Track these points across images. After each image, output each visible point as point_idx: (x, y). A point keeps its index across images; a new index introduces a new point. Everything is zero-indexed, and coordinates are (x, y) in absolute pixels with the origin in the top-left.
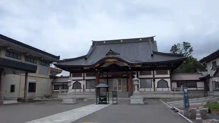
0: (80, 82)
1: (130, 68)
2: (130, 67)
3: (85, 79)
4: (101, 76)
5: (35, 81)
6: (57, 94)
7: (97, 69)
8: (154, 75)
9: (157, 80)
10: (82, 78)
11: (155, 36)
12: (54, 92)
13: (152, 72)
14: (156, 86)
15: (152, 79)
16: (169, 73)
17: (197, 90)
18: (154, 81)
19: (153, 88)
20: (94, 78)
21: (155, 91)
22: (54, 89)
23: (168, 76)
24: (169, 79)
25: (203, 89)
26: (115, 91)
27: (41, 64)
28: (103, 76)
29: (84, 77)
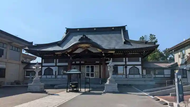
0: (52, 68)
1: (104, 55)
2: (104, 53)
3: (57, 65)
4: (74, 63)
5: (5, 66)
6: (28, 80)
7: (69, 55)
8: (126, 62)
9: (129, 67)
10: (54, 64)
11: (126, 26)
12: (26, 78)
13: (124, 59)
14: (128, 73)
15: (124, 66)
16: (140, 60)
17: (164, 77)
18: (126, 67)
19: (125, 75)
20: (67, 64)
21: (126, 77)
22: (26, 76)
23: (140, 63)
24: (140, 66)
25: (169, 76)
26: (87, 78)
27: (12, 50)
28: (75, 62)
29: (56, 63)
